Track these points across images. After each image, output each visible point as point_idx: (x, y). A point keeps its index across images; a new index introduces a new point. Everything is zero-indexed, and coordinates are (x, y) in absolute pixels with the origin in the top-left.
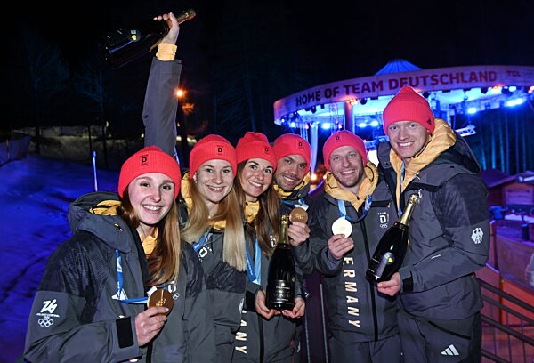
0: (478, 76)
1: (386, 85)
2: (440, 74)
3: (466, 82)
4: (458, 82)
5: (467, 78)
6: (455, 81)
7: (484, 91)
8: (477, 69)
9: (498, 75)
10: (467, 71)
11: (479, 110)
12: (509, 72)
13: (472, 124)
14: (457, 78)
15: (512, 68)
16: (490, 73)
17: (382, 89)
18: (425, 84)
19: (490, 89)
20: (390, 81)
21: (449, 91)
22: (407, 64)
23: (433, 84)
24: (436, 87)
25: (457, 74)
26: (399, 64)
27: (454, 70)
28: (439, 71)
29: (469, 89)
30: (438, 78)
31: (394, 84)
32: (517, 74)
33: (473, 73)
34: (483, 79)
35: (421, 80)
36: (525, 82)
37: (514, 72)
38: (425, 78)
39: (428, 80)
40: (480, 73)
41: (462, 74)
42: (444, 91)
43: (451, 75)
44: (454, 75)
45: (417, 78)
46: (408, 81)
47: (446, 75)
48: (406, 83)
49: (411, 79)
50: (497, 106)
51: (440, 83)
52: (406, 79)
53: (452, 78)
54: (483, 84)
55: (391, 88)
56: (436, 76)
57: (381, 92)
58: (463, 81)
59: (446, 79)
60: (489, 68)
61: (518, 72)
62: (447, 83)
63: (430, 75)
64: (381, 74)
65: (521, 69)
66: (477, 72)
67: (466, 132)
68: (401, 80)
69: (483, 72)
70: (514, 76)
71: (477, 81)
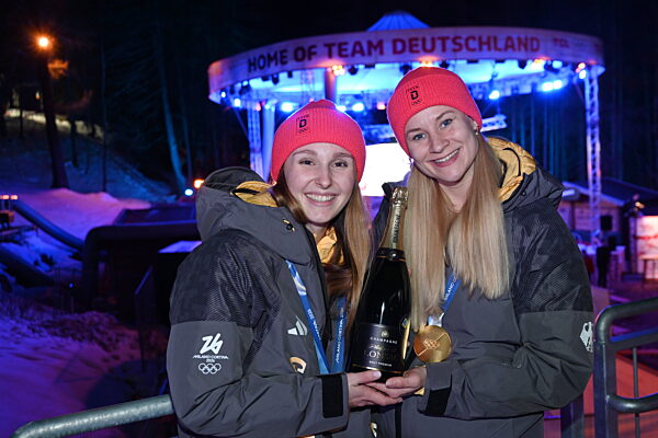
0: (516, 42)
1: (388, 47)
2: (464, 36)
3: (499, 50)
4: (489, 49)
5: (501, 44)
6: (485, 47)
7: (522, 65)
8: (516, 33)
9: (541, 43)
10: (502, 33)
11: (503, 94)
12: (555, 40)
13: (502, 113)
14: (488, 43)
15: (559, 35)
16: (532, 39)
17: (382, 53)
18: (444, 50)
19: (529, 62)
20: (395, 42)
21: (475, 62)
22: (411, 19)
23: (455, 50)
24: (459, 54)
25: (489, 38)
26: (401, 18)
27: (484, 32)
28: (464, 32)
29: (502, 61)
30: (463, 42)
31: (399, 47)
32: (564, 44)
33: (509, 38)
34: (523, 48)
35: (438, 43)
36: (574, 56)
37: (561, 40)
38: (444, 39)
39: (449, 44)
40: (519, 39)
41: (495, 39)
42: (470, 62)
43: (480, 38)
44: (484, 39)
45: (433, 40)
46: (420, 43)
47: (474, 38)
48: (417, 45)
49: (424, 40)
50: (526, 89)
51: (464, 50)
52: (416, 39)
53: (481, 44)
54: (522, 55)
55: (395, 52)
56: (460, 38)
57: (380, 58)
58: (496, 49)
59: (473, 44)
60: (531, 33)
61: (566, 41)
62: (474, 50)
63: (452, 36)
64: (376, 31)
65: (570, 37)
66: (515, 37)
67: (493, 124)
68: (411, 40)
69: (523, 37)
70: (562, 46)
71: (514, 50)
